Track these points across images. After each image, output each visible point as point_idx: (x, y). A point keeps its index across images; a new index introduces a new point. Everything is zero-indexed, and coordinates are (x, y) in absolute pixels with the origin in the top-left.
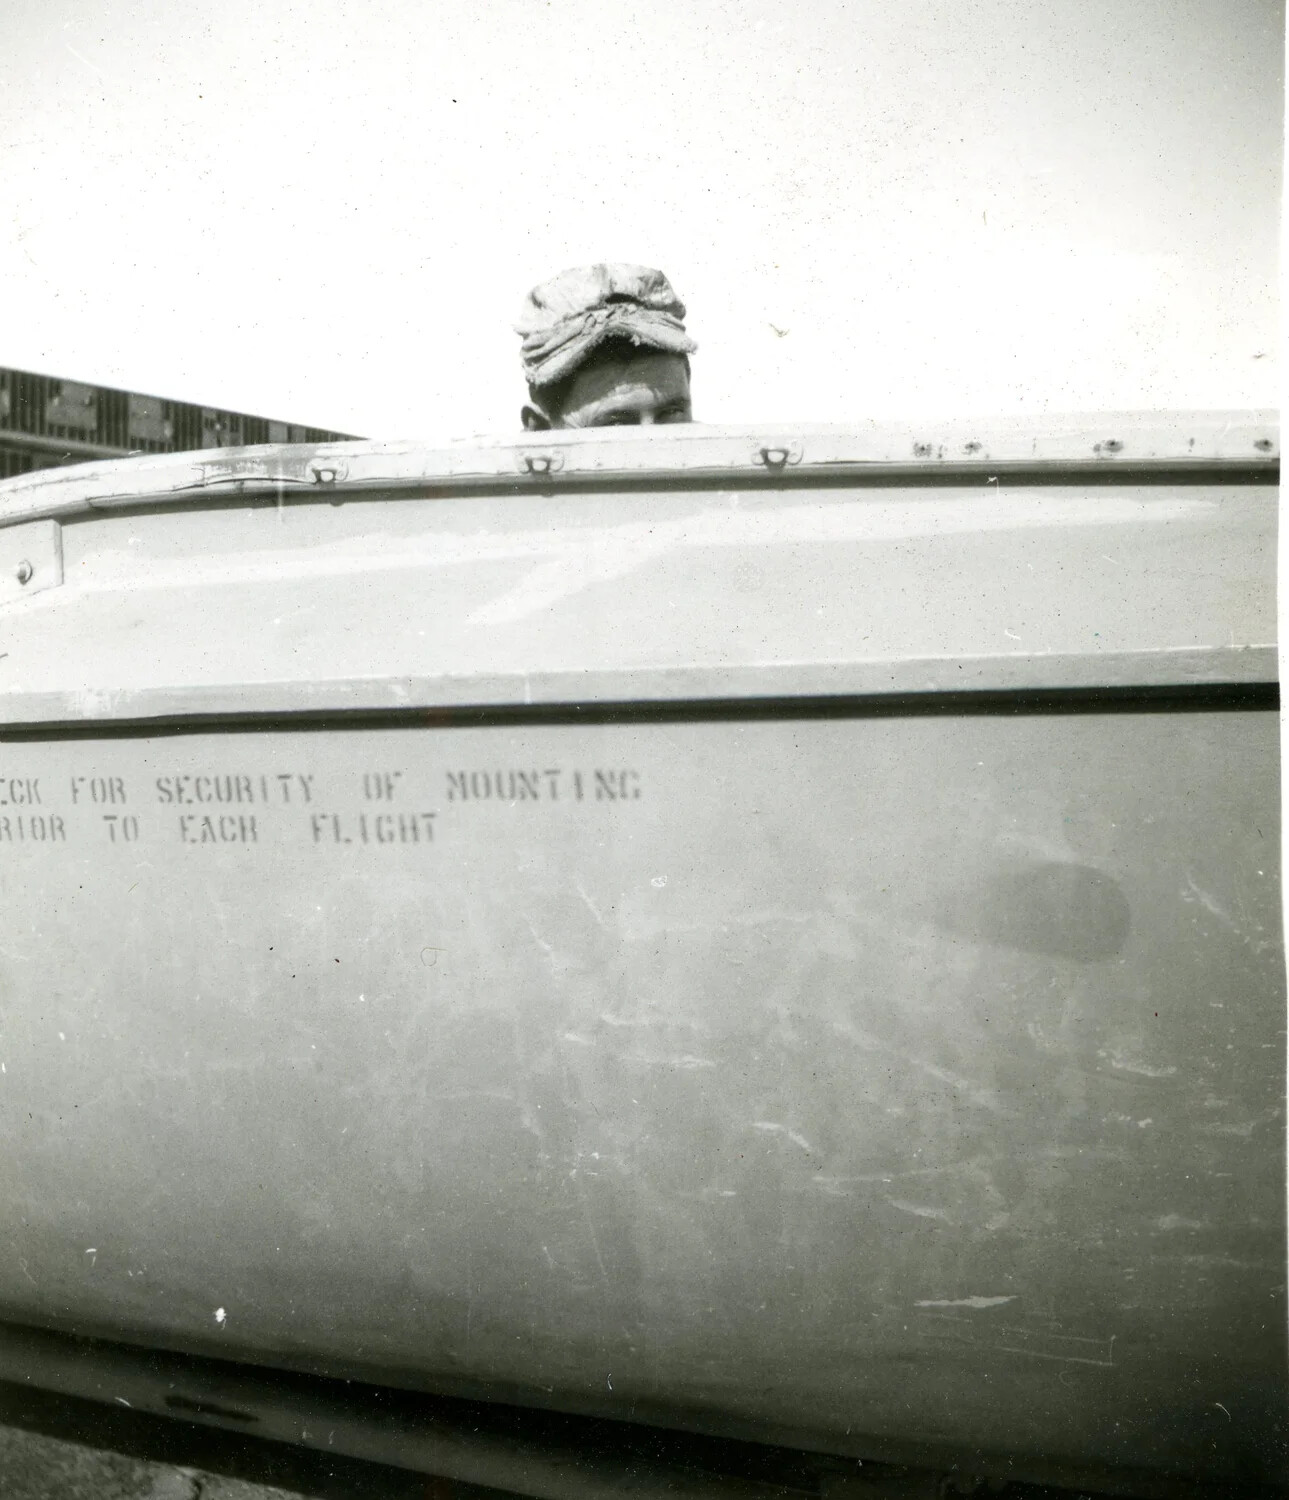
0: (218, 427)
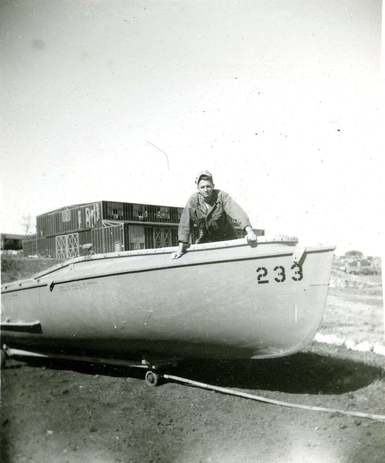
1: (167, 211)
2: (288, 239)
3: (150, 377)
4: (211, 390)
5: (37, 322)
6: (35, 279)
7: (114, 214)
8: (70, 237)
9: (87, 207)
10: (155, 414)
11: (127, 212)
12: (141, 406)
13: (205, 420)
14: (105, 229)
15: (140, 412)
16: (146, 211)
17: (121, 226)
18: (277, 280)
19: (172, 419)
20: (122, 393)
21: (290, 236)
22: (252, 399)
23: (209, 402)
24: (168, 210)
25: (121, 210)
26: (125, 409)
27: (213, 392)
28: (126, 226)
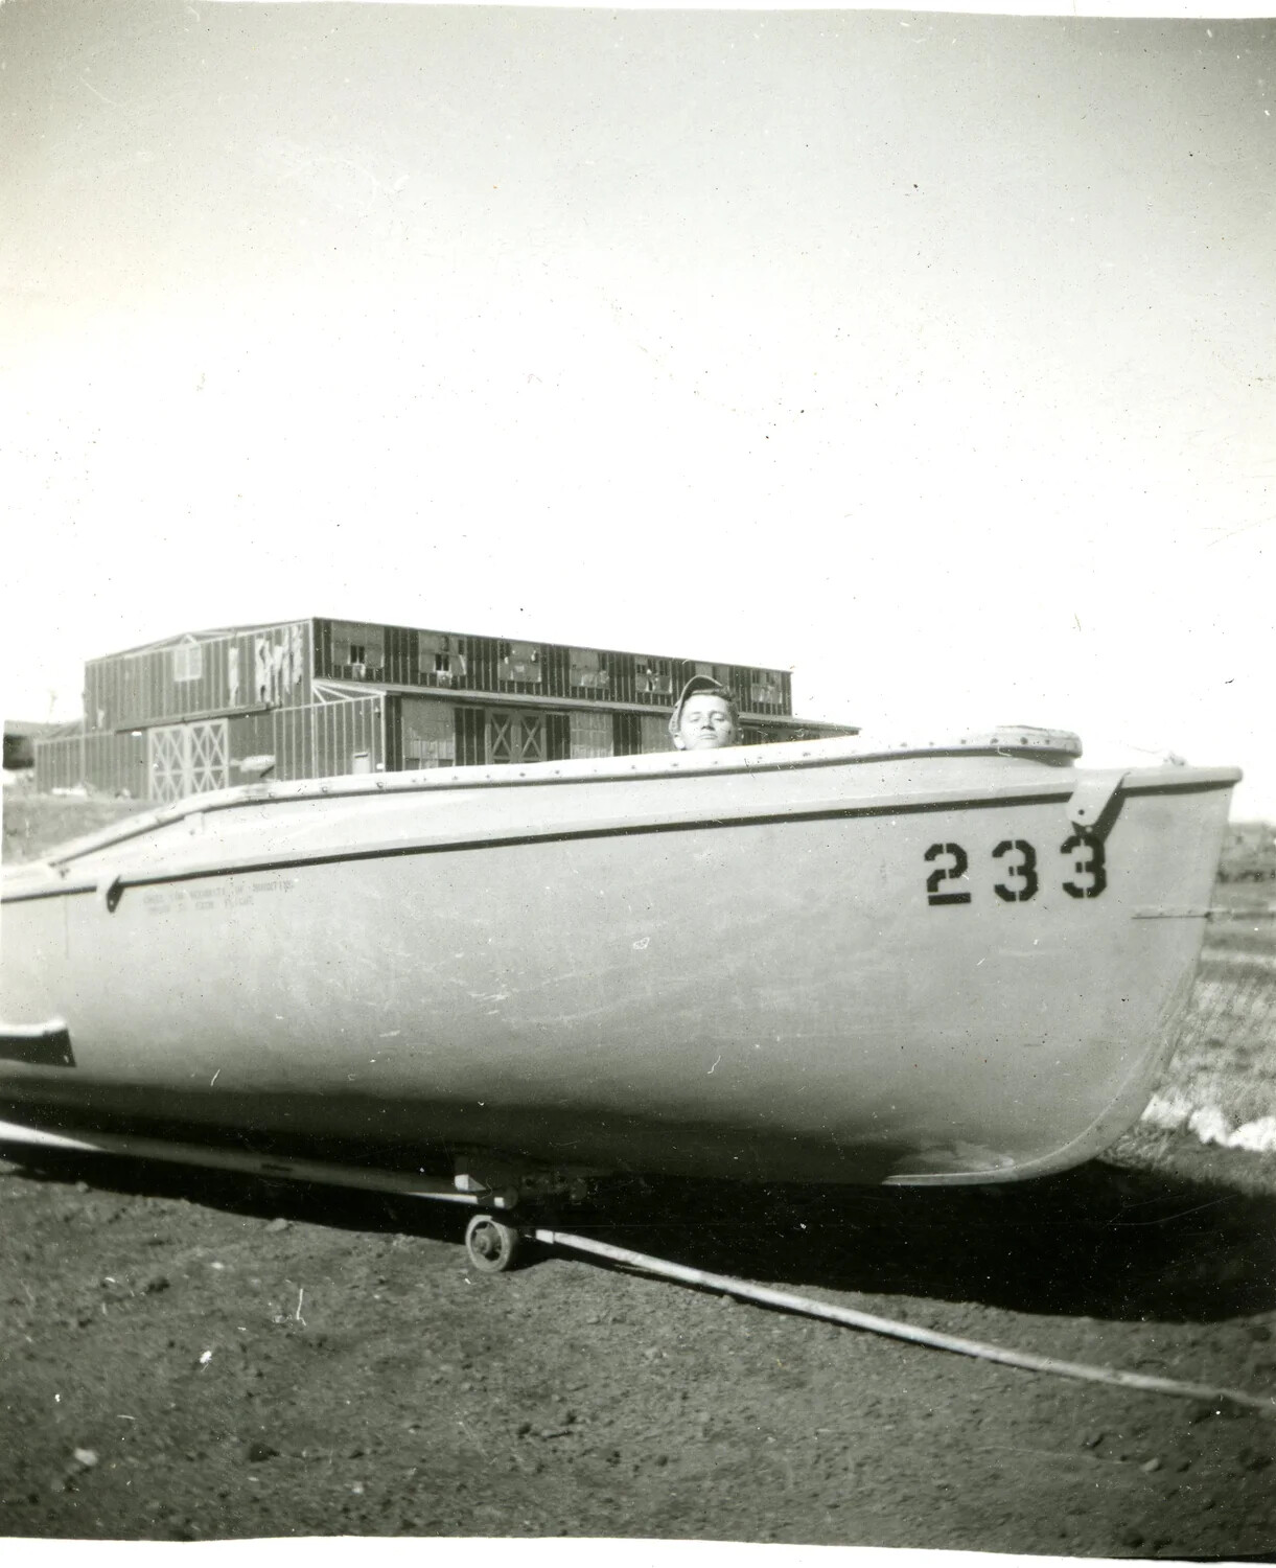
0: (649, 671)
1: (533, 658)
2: (1048, 742)
3: (483, 1237)
4: (721, 1293)
5: (54, 1025)
6: (53, 865)
7: (353, 660)
8: (199, 732)
9: (260, 636)
10: (504, 1389)
11: (396, 658)
12: (452, 1351)
13: (704, 1417)
14: (321, 708)
15: (446, 1377)
16: (461, 656)
17: (377, 701)
18: (1003, 893)
19: (574, 1411)
20: (377, 1297)
21: (1054, 731)
22: (879, 1334)
23: (716, 1341)
24: (537, 655)
25: (376, 647)
26: (386, 1362)
27: (725, 1301)
28: (394, 701)
